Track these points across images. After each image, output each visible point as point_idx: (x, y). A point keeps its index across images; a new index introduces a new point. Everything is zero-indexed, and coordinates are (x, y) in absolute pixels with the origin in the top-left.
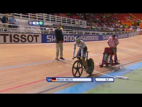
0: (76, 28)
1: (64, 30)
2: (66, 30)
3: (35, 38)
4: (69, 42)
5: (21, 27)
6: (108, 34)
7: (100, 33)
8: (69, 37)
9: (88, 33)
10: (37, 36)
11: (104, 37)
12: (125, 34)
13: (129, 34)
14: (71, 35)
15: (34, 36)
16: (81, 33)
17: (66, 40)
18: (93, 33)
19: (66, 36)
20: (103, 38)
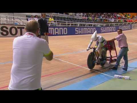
0: (70, 19)
1: (55, 22)
2: (58, 22)
3: (19, 30)
4: (61, 35)
5: (2, 17)
6: (107, 26)
7: (98, 25)
8: (61, 30)
9: (84, 25)
10: (21, 28)
11: (103, 29)
12: (127, 25)
13: (133, 25)
14: (63, 27)
15: (18, 28)
16: (75, 25)
17: (58, 32)
18: (89, 25)
19: (58, 29)
20: (102, 31)
